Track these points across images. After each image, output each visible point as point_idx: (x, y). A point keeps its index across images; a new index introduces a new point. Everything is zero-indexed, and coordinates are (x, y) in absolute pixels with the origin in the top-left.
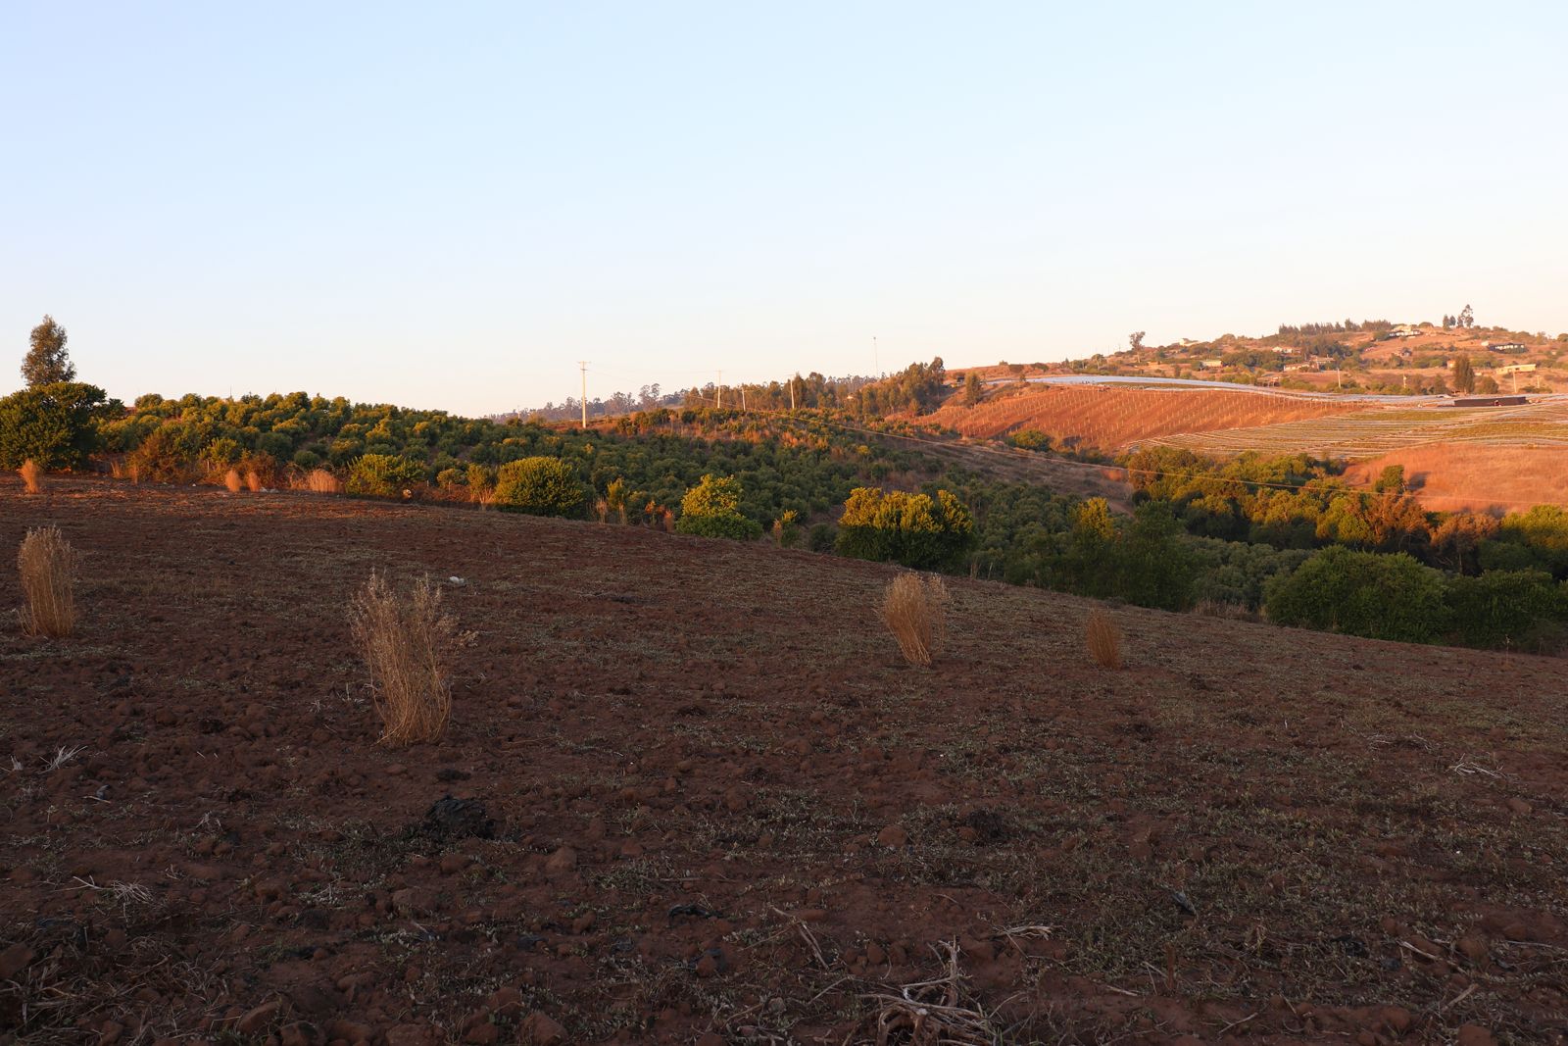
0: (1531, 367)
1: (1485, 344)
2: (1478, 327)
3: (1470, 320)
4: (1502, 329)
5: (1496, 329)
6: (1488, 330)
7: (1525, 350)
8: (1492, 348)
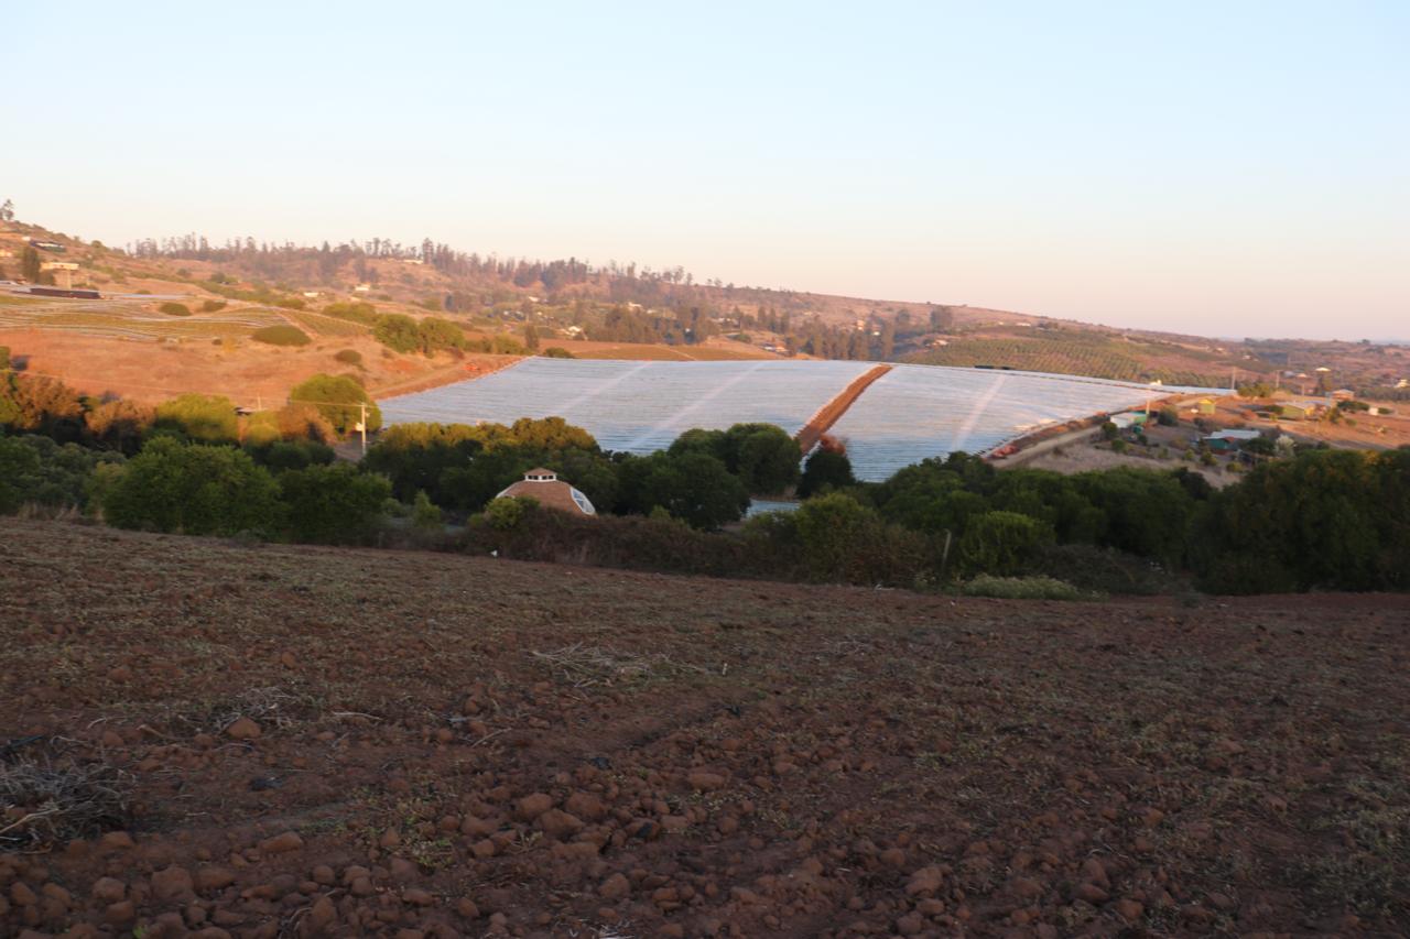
0: (74, 266)
1: (27, 239)
2: (18, 222)
3: (10, 214)
4: (40, 228)
5: (36, 227)
6: (27, 226)
7: (64, 250)
8: (33, 243)
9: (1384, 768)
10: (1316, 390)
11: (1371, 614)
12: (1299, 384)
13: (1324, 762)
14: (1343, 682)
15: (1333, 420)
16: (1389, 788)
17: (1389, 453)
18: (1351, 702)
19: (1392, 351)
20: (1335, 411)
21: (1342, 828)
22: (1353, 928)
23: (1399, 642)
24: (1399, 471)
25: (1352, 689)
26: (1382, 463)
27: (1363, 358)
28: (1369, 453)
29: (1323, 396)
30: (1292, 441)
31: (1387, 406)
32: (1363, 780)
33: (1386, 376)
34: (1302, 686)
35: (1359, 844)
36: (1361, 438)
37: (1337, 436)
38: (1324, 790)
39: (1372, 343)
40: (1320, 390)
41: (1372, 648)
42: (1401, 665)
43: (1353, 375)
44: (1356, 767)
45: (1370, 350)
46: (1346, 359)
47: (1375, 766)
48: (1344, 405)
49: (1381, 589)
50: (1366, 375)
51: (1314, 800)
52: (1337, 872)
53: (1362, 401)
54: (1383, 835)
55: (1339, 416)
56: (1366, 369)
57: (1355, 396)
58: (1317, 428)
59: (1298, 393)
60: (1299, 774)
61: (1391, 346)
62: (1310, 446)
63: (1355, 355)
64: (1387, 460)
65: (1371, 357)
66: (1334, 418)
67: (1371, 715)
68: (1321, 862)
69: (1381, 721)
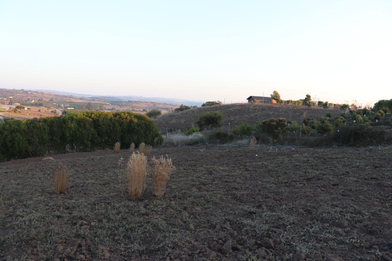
9: (27, 205)
10: (9, 103)
11: (27, 164)
12: (4, 101)
13: (11, 208)
14: (18, 184)
15: (15, 112)
16: (28, 210)
17: (29, 120)
18: (20, 189)
19: (30, 92)
20: (15, 109)
21: (14, 225)
22: (15, 252)
23: (34, 170)
24: (32, 125)
25: (20, 186)
26: (27, 123)
27: (22, 94)
28: (24, 120)
29: (12, 105)
30: (3, 118)
31: (30, 107)
32: (21, 210)
33: (29, 99)
34: (6, 188)
35: (19, 228)
36: (23, 116)
37: (16, 116)
38: (10, 216)
39: (24, 90)
40: (11, 103)
41: (27, 173)
42: (34, 177)
43: (20, 99)
44: (20, 207)
45: (24, 92)
46: (18, 94)
47: (25, 205)
48: (18, 107)
49: (30, 157)
50: (23, 99)
51: (7, 219)
52: (11, 237)
53: (22, 106)
54: (25, 223)
55: (16, 110)
56: (23, 97)
57: (21, 105)
58: (10, 114)
59: (4, 104)
60: (3, 213)
61: (29, 91)
62: (9, 119)
63: (20, 93)
64: (29, 122)
65: (24, 94)
66: (15, 111)
67: (25, 192)
68: (7, 236)
69: (27, 193)
